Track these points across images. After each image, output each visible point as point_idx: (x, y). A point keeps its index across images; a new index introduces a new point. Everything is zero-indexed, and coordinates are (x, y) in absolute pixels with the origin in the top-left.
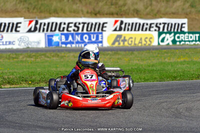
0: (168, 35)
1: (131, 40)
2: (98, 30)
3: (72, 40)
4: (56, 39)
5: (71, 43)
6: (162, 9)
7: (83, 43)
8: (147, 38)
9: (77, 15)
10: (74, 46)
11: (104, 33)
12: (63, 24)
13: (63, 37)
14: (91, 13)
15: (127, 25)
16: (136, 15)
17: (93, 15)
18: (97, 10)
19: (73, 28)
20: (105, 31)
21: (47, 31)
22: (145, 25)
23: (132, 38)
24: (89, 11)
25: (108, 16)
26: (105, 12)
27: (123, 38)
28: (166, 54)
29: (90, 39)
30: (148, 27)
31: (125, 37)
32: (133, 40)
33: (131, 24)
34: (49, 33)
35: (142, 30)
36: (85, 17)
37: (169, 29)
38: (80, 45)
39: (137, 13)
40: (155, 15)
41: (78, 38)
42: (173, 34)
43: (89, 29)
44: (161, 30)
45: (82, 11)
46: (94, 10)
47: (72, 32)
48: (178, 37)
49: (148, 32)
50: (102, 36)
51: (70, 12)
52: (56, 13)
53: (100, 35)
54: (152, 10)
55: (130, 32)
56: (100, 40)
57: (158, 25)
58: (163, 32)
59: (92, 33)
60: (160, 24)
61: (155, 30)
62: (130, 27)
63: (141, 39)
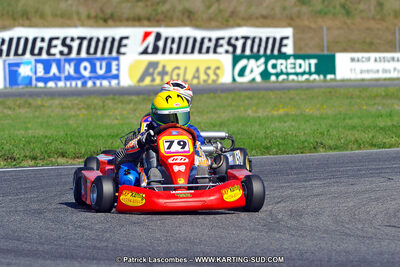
0: (252, 61)
1: (176, 71)
2: (110, 52)
3: (57, 74)
4: (25, 71)
5: (56, 79)
6: (242, 9)
7: (79, 79)
8: (209, 68)
9: (68, 22)
10: (61, 84)
11: (122, 57)
12: (39, 40)
13: (40, 67)
14: (96, 17)
15: (169, 42)
16: (187, 21)
17: (101, 22)
18: (108, 11)
19: (60, 48)
20: (124, 54)
21: (8, 54)
22: (206, 41)
23: (178, 68)
24: (93, 14)
25: (130, 23)
26: (125, 16)
27: (160, 69)
28: (247, 101)
29: (93, 70)
30: (212, 45)
31: (164, 67)
32: (181, 72)
33: (177, 40)
34: (12, 59)
35: (200, 52)
36: (83, 25)
37: (255, 49)
38: (74, 83)
39: (189, 18)
40: (227, 21)
41: (69, 69)
42: (262, 60)
43: (92, 50)
44: (239, 51)
45: (78, 13)
46: (102, 11)
47: (58, 56)
48: (274, 66)
49: (211, 55)
50: (118, 65)
51: (55, 15)
52: (26, 18)
53: (114, 63)
54: (220, 11)
55: (174, 56)
56: (114, 72)
57: (233, 41)
58: (242, 56)
59: (98, 59)
60: (237, 39)
61: (227, 52)
62: (175, 46)
63: (197, 70)
